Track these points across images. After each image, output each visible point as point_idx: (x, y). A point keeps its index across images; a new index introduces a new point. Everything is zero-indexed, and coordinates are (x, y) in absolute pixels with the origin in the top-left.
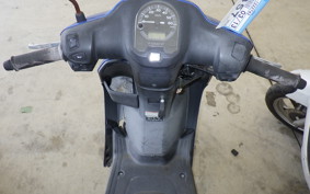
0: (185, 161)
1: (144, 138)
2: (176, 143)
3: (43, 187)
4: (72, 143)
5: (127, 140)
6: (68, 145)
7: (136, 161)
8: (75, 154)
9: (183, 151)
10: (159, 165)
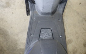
0: (60, 14)
1: (43, 6)
2: (57, 7)
3: (6, 22)
4: (14, 4)
5: (36, 5)
6: (12, 5)
7: (40, 15)
8: (16, 9)
9: (60, 10)
10: (49, 16)
